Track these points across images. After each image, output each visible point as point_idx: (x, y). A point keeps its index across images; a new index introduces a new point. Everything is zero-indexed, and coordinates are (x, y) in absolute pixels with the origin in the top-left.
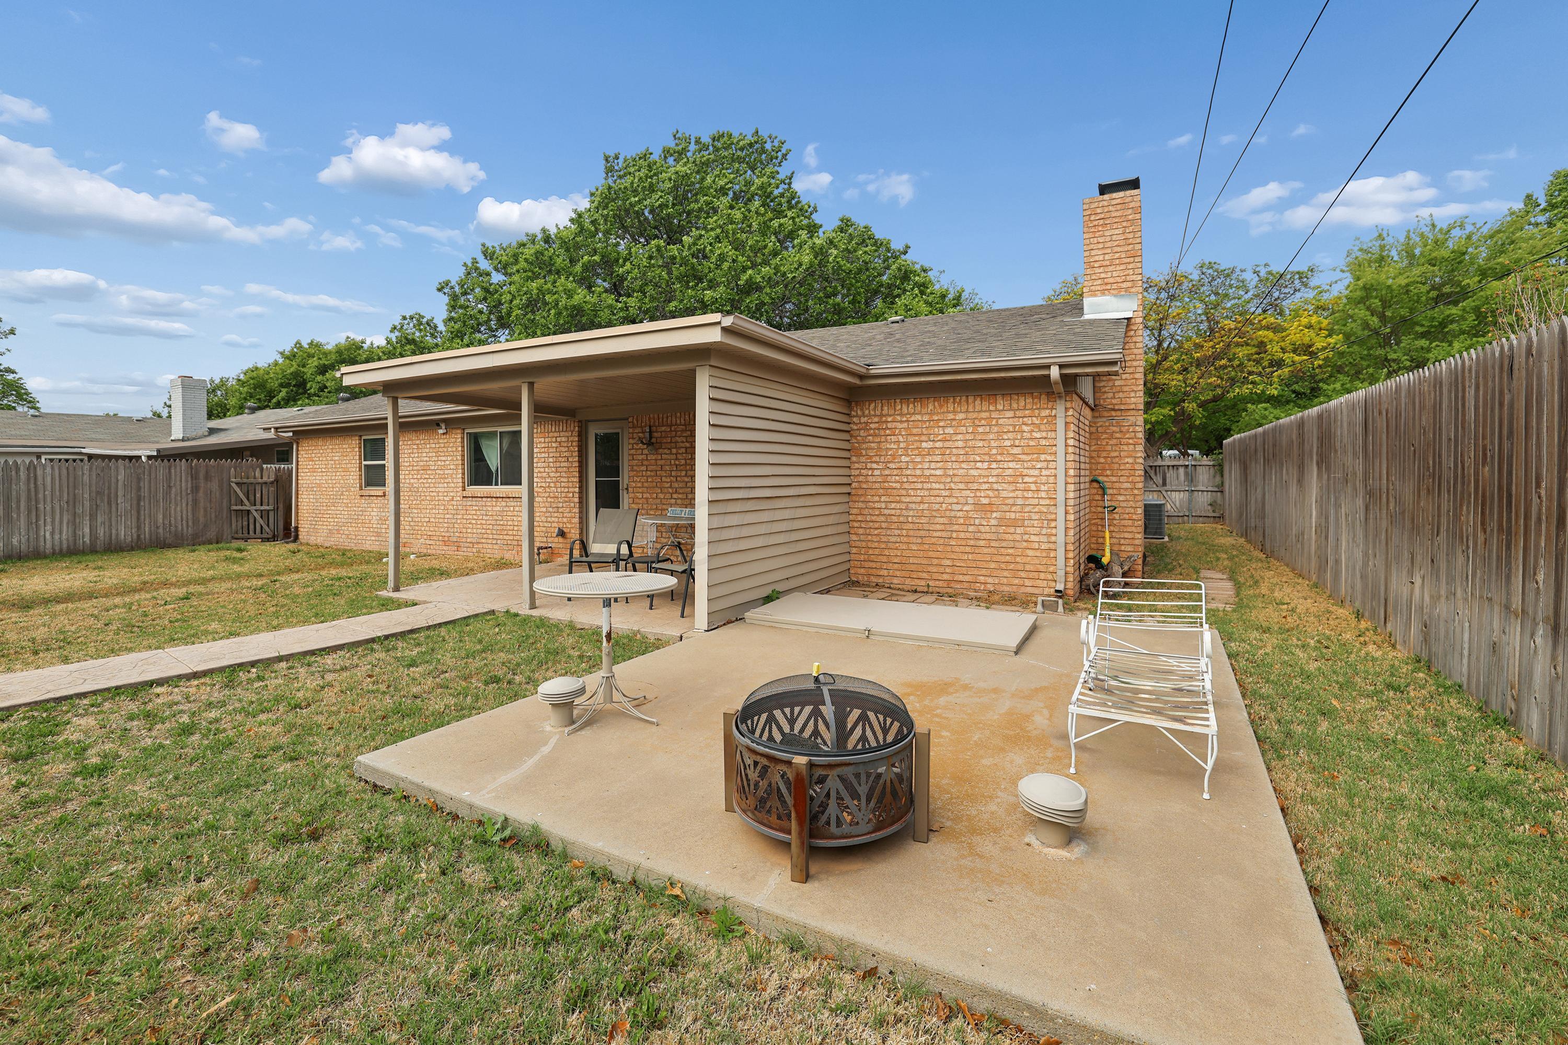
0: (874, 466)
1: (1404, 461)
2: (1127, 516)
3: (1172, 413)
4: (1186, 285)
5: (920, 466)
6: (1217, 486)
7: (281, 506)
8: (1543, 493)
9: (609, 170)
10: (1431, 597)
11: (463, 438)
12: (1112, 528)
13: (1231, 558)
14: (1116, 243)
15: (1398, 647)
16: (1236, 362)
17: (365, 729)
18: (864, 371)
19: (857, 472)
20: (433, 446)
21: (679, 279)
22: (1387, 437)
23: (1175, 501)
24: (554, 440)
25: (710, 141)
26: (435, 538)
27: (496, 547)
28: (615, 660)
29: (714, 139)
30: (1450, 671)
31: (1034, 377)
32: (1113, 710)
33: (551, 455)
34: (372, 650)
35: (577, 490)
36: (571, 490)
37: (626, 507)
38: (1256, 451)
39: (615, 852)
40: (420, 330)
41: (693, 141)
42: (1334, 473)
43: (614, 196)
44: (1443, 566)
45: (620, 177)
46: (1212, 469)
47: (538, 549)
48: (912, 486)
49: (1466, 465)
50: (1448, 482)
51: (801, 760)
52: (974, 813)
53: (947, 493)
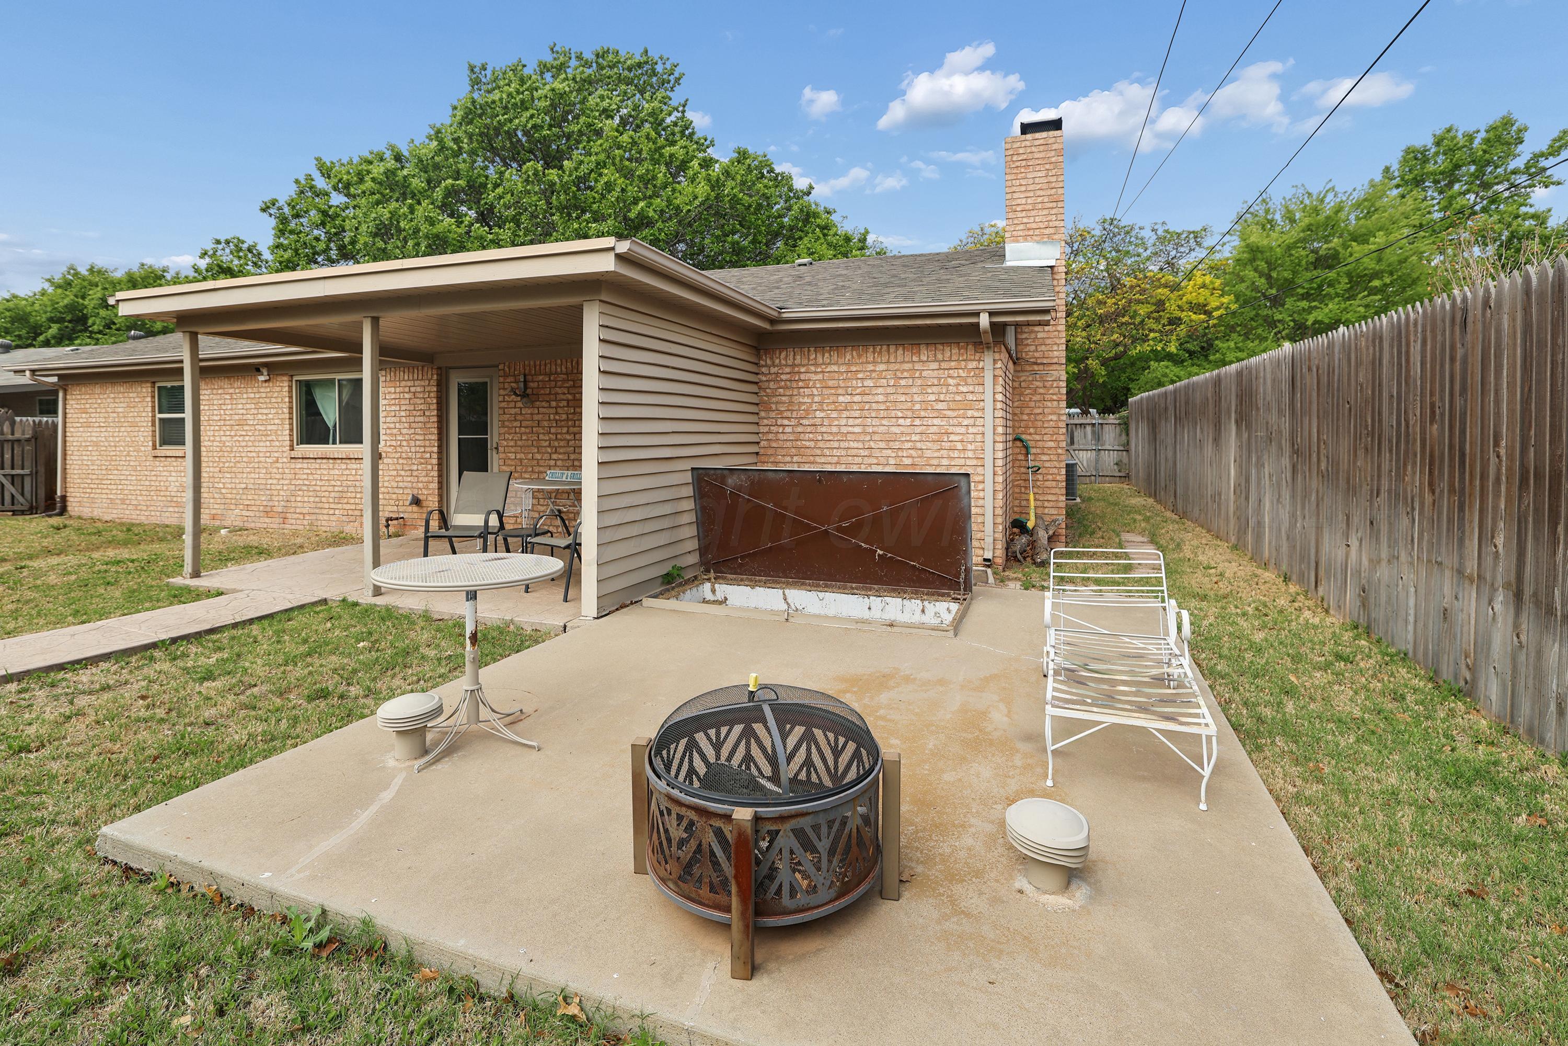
0: (786, 422)
1: (1338, 420)
2: (1050, 477)
3: (1076, 371)
4: (1089, 241)
5: (836, 423)
6: (1124, 445)
7: (42, 470)
8: (1503, 452)
9: (476, 83)
10: (1371, 561)
11: (290, 387)
12: (1036, 490)
13: (1147, 520)
14: (1039, 186)
15: (1332, 612)
16: (1138, 320)
17: (125, 778)
18: (775, 314)
19: (766, 429)
20: (252, 395)
21: (561, 209)
22: (1318, 395)
23: (1084, 459)
24: (407, 389)
25: (594, 57)
26: (254, 508)
27: (332, 518)
28: (480, 663)
29: (598, 56)
30: (1393, 638)
31: (961, 325)
32: (1095, 709)
33: (403, 408)
34: (152, 659)
35: (435, 449)
36: (428, 449)
37: (496, 469)
38: (1166, 409)
39: (484, 955)
40: (240, 258)
41: (573, 56)
42: (1256, 432)
43: (479, 111)
44: (1384, 528)
45: (489, 92)
46: (1118, 428)
47: (387, 520)
48: (828, 445)
49: (1411, 423)
50: (1390, 441)
51: (743, 814)
52: (948, 850)
53: (866, 453)
